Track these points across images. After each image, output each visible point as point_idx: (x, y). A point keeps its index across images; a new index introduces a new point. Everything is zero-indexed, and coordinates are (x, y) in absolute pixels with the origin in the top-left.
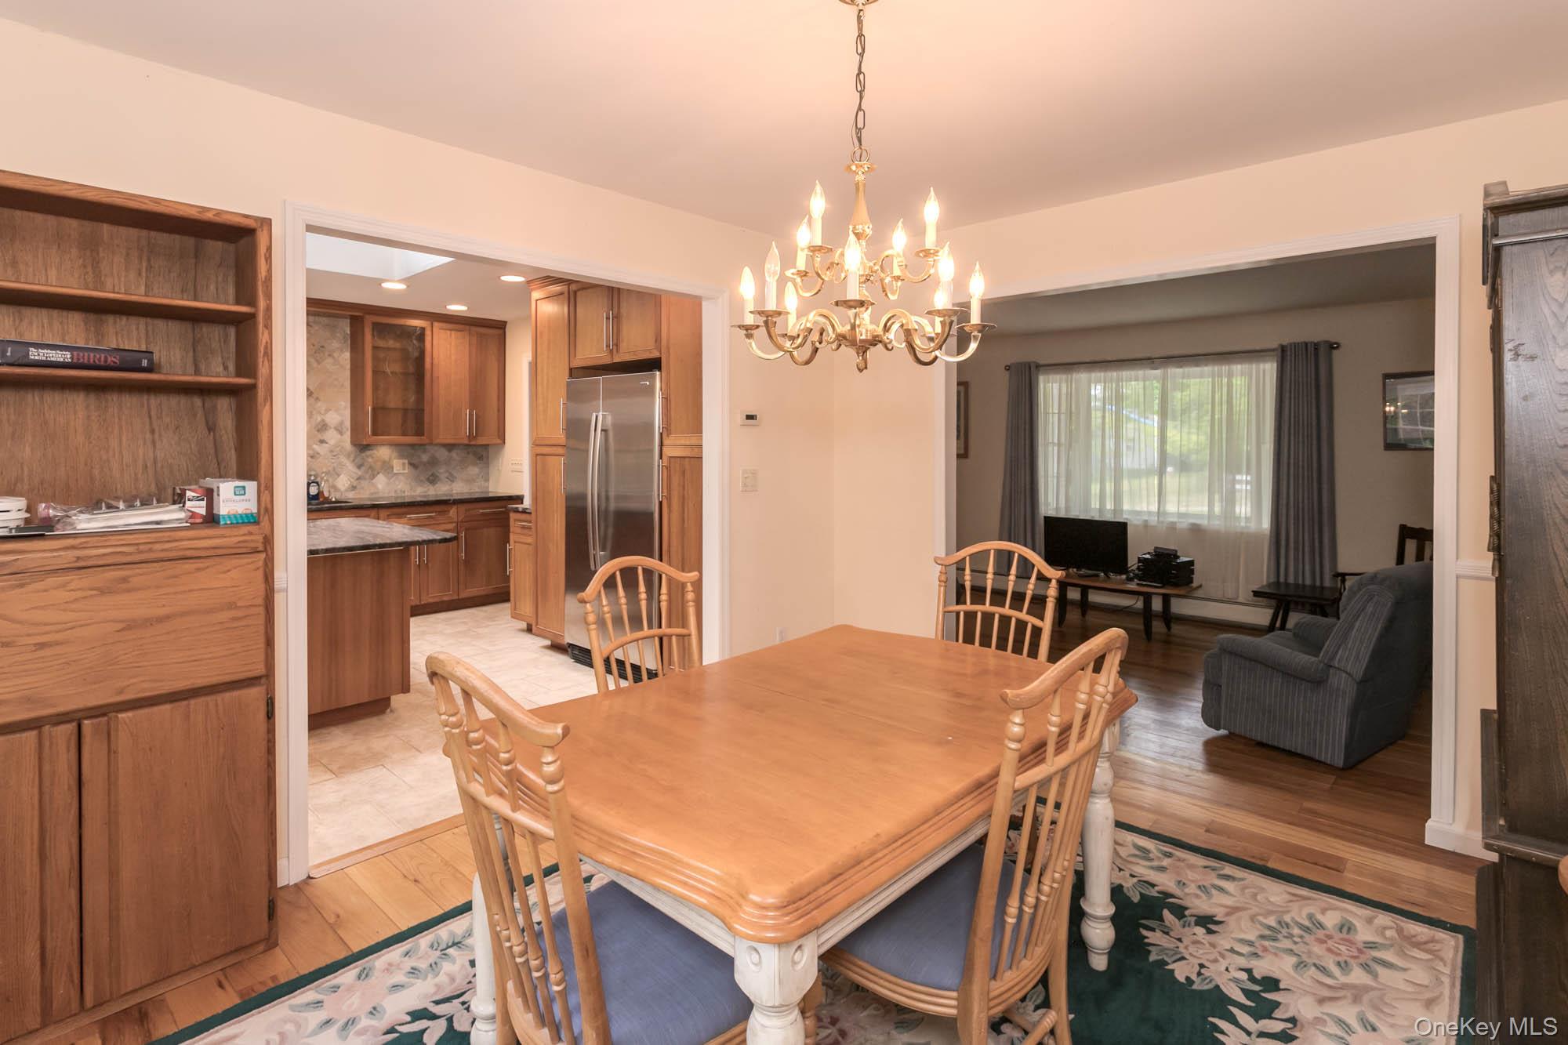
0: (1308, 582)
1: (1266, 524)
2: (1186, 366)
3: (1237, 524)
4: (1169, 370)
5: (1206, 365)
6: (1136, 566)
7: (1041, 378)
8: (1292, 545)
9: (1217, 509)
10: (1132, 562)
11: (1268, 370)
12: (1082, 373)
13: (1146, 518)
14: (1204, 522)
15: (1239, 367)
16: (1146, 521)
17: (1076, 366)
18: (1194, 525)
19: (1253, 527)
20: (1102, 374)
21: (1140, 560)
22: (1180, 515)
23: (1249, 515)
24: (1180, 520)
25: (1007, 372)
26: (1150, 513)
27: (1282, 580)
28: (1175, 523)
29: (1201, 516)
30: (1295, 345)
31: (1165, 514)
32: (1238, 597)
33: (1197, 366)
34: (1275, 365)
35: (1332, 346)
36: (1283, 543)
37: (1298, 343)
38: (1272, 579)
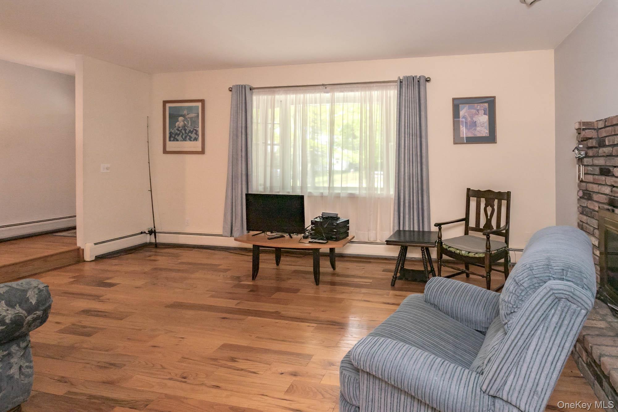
0: (416, 229)
1: (392, 192)
2: (346, 91)
3: (376, 192)
4: (335, 94)
5: (357, 91)
6: (310, 228)
7: (255, 98)
8: (407, 205)
9: (364, 185)
10: (308, 224)
11: (392, 93)
12: (281, 95)
13: (322, 191)
14: (357, 192)
15: (376, 92)
16: (322, 193)
17: (277, 89)
18: (351, 194)
19: (385, 193)
20: (294, 96)
21: (312, 223)
22: (342, 188)
23: (382, 187)
24: (343, 192)
25: (230, 93)
26: (324, 188)
27: (401, 229)
28: (339, 194)
29: (355, 188)
30: (407, 78)
31: (334, 188)
32: (377, 239)
33: (352, 91)
34: (396, 92)
35: (428, 80)
36: (402, 203)
37: (409, 77)
38: (396, 229)
